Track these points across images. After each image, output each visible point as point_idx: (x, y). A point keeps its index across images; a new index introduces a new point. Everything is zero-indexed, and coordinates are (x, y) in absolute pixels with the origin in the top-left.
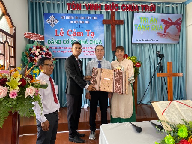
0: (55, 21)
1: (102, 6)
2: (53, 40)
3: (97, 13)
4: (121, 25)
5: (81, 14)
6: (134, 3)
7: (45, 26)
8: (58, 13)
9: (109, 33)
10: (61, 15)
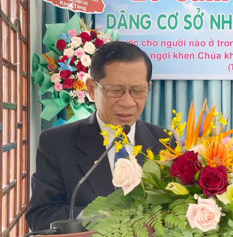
2: (123, 15)
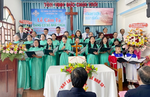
0: (37, 13)
1: (65, 4)
2: (36, 24)
3: (62, 8)
4: (77, 15)
5: (52, 9)
6: (84, 1)
7: (32, 16)
8: (39, 8)
9: (69, 20)
10: (41, 10)
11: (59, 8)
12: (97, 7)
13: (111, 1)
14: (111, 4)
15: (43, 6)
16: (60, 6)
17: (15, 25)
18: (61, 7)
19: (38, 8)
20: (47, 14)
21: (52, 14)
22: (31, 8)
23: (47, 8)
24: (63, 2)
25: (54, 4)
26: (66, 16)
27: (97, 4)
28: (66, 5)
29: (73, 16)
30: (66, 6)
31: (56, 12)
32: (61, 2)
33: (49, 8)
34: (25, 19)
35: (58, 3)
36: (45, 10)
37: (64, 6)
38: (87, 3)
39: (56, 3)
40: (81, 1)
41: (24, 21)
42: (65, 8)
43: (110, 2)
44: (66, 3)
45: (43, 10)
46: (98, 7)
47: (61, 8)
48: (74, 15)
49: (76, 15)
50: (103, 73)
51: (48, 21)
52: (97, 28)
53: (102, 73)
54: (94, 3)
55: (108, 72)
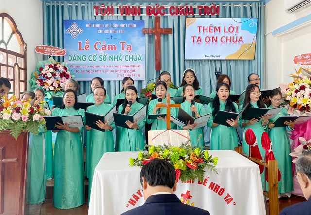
0: (78, 31)
1: (143, 9)
2: (74, 56)
3: (135, 19)
4: (170, 35)
5: (113, 21)
6: (188, 3)
7: (64, 36)
8: (83, 19)
9: (153, 46)
10: (86, 22)
11: (129, 17)
12: (217, 17)
13: (251, 3)
14: (251, 8)
15: (90, 15)
16: (131, 15)
17: (24, 57)
18: (133, 17)
19: (80, 18)
20: (102, 31)
21: (111, 31)
22: (64, 19)
23: (102, 17)
24: (137, 5)
25: (117, 9)
26: (144, 38)
27: (217, 10)
28: (144, 11)
29: (162, 38)
30: (144, 15)
31: (123, 28)
32: (134, 5)
33: (105, 18)
34: (49, 44)
35: (126, 7)
36: (96, 22)
37: (139, 14)
38: (193, 7)
39: (122, 7)
40: (179, 3)
41: (46, 47)
42: (143, 19)
43: (248, 4)
44: (144, 7)
45: (91, 22)
46: (220, 15)
47: (133, 19)
48: (162, 35)
49: (167, 35)
50: (232, 169)
51: (103, 49)
52: (218, 66)
53: (229, 170)
54: (210, 7)
55: (244, 169)
